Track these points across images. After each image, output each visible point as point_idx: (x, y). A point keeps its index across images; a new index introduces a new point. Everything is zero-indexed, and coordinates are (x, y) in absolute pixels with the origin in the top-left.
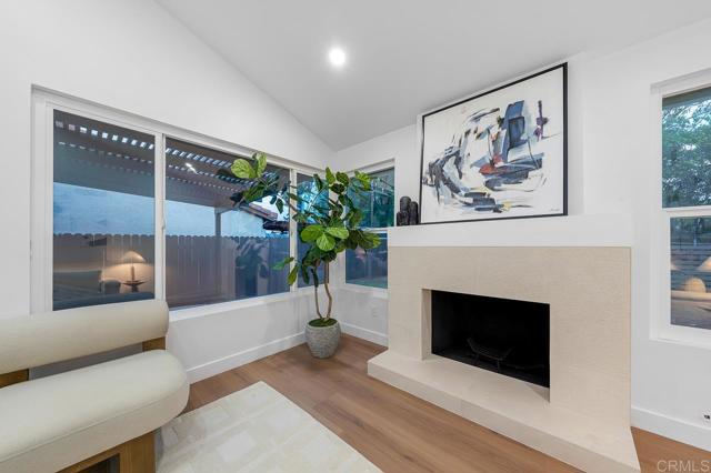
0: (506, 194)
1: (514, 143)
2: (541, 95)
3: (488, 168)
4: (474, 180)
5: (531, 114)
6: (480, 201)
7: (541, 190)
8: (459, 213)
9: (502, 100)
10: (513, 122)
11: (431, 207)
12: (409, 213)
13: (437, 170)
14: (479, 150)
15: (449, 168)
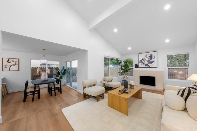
0: (150, 65)
1: (151, 59)
2: (154, 54)
3: (148, 61)
4: (146, 63)
5: (153, 56)
6: (147, 65)
7: (154, 65)
8: (144, 66)
9: (150, 54)
10: (151, 56)
11: (140, 65)
12: (137, 66)
13: (141, 61)
14: (147, 59)
15: (143, 61)
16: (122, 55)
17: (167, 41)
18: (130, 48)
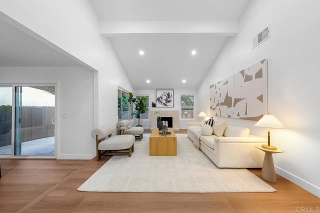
0: (168, 104)
1: (169, 98)
2: (171, 92)
3: (166, 100)
4: (164, 102)
5: (170, 94)
6: (165, 104)
7: (171, 104)
8: (162, 106)
9: (168, 92)
10: (168, 95)
11: (158, 104)
12: (154, 105)
13: (158, 99)
14: (164, 97)
15: (160, 99)
16: (135, 88)
17: (184, 81)
18: (148, 81)
